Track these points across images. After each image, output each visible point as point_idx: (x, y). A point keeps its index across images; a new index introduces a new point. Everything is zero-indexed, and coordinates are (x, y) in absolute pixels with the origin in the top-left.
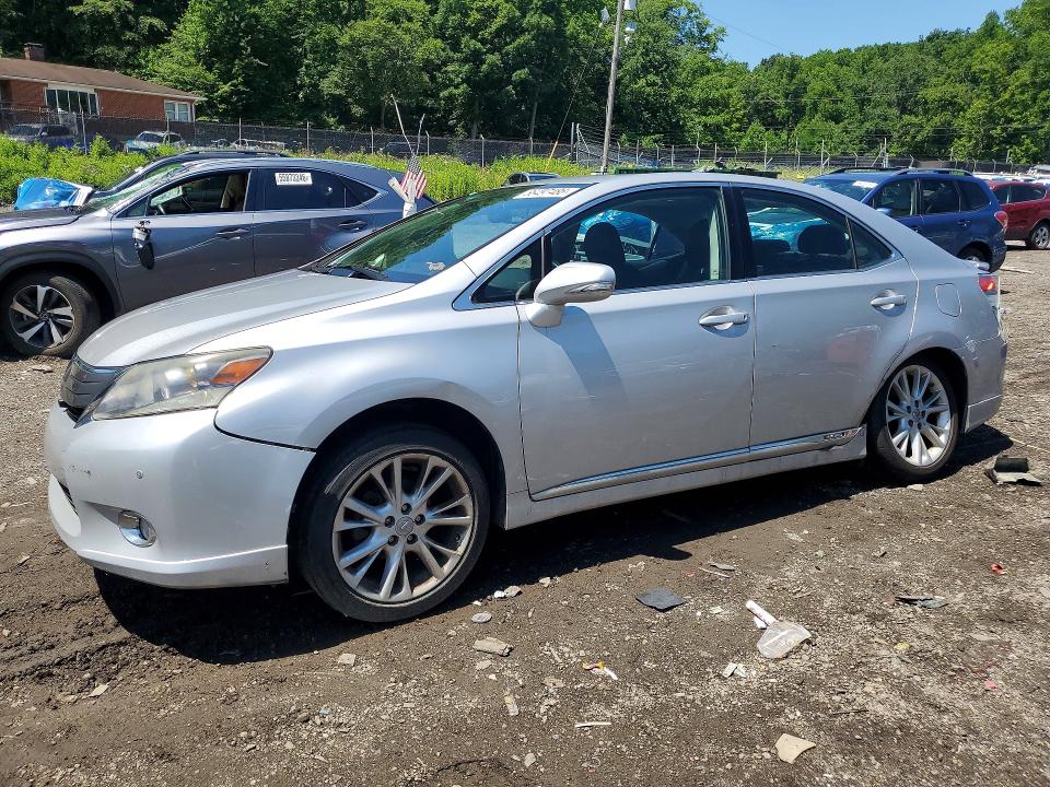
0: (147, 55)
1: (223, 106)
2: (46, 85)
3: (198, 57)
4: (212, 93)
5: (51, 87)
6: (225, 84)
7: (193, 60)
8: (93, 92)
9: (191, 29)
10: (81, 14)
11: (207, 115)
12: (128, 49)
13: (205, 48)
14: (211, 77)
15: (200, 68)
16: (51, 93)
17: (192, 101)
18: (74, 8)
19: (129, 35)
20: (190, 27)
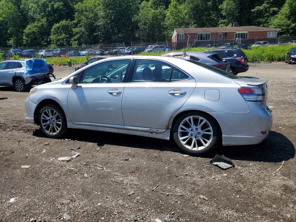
0: (271, 19)
1: (292, 31)
2: (235, 32)
3: (286, 17)
4: (289, 27)
5: (236, 33)
6: (294, 24)
7: (284, 18)
8: (247, 32)
9: (285, 9)
10: (254, 11)
11: (286, 34)
12: (266, 18)
13: (288, 13)
14: (289, 22)
15: (286, 20)
16: (236, 34)
17: (276, 31)
18: (253, 10)
19: (267, 14)
20: (285, 8)
